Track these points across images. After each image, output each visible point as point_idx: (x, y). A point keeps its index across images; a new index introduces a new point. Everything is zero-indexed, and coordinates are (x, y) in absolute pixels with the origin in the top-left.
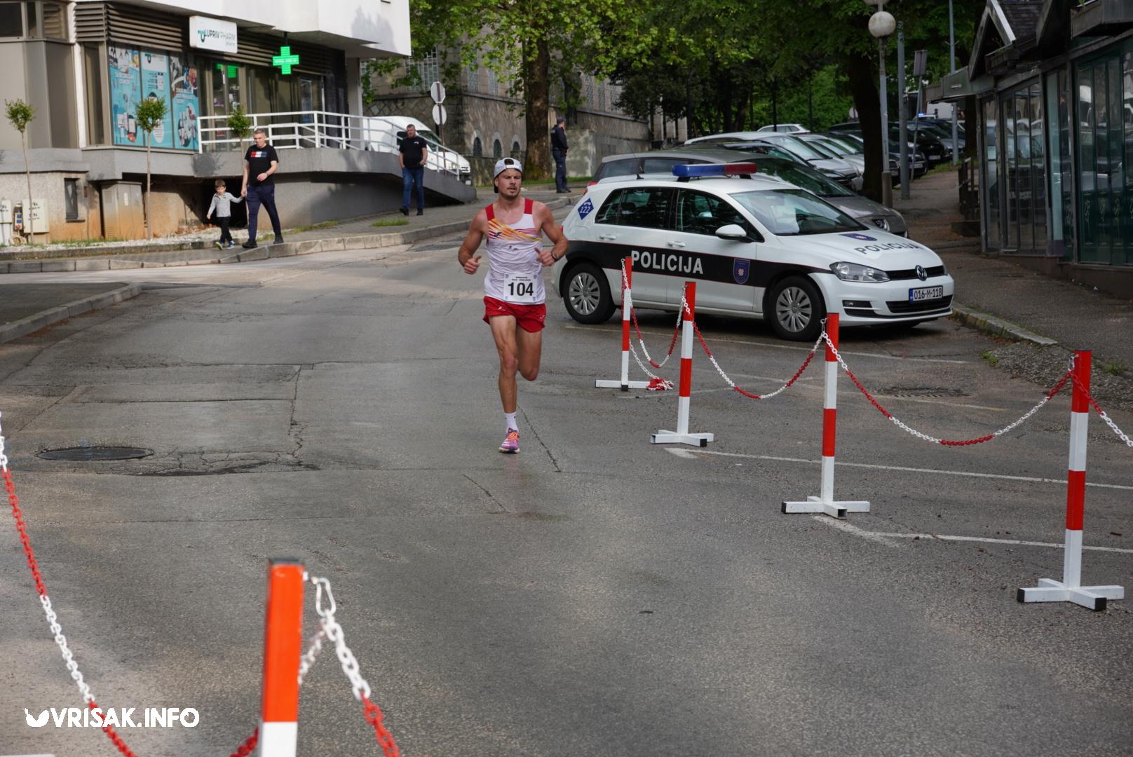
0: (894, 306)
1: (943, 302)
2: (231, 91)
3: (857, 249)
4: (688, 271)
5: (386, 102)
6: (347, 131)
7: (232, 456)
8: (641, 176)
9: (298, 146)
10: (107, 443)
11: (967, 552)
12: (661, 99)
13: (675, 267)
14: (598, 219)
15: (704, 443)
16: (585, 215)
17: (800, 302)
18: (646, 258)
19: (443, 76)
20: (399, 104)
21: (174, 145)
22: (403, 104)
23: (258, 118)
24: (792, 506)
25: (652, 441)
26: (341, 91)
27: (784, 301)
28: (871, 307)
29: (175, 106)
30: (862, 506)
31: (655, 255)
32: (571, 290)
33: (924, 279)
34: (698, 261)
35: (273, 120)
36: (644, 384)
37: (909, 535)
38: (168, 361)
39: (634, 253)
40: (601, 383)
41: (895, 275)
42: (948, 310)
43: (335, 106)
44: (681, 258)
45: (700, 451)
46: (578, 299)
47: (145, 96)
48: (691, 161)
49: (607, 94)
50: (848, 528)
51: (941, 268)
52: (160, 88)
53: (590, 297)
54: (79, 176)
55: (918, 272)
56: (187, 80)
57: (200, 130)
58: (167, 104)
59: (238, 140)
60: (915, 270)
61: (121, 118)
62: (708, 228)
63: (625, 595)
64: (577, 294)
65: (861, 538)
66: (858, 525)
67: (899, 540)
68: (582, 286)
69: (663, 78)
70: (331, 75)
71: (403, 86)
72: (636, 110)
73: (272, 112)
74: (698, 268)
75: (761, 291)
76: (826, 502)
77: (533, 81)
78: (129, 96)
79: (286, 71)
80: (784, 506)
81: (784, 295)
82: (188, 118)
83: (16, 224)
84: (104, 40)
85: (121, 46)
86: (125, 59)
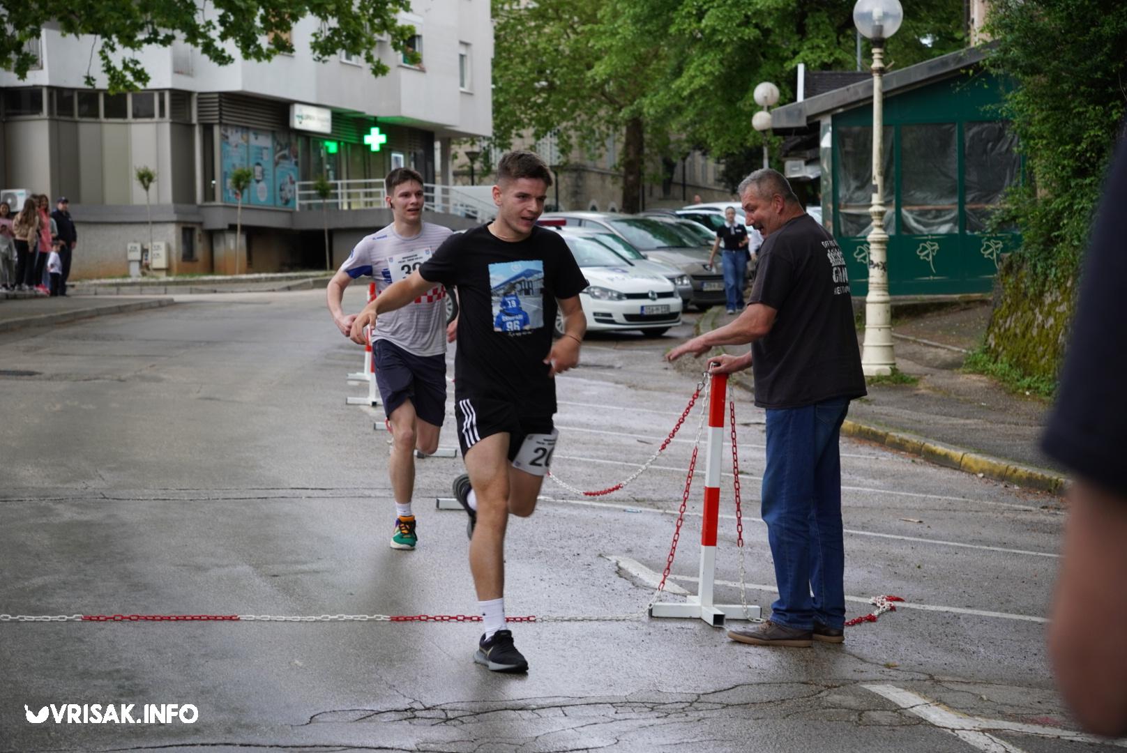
0: (630, 317)
1: (672, 316)
2: (329, 163)
19: (558, 154)
21: (275, 205)
28: (612, 317)
29: (278, 173)
33: (654, 299)
35: (366, 186)
41: (632, 296)
42: (677, 322)
51: (672, 292)
52: (265, 158)
54: (195, 226)
55: (650, 295)
56: (290, 153)
57: (298, 192)
59: (321, 201)
60: (647, 294)
61: (229, 181)
70: (420, 151)
73: (365, 178)
78: (237, 165)
79: (375, 148)
82: (289, 183)
83: (144, 262)
84: (217, 121)
85: (232, 126)
86: (235, 137)
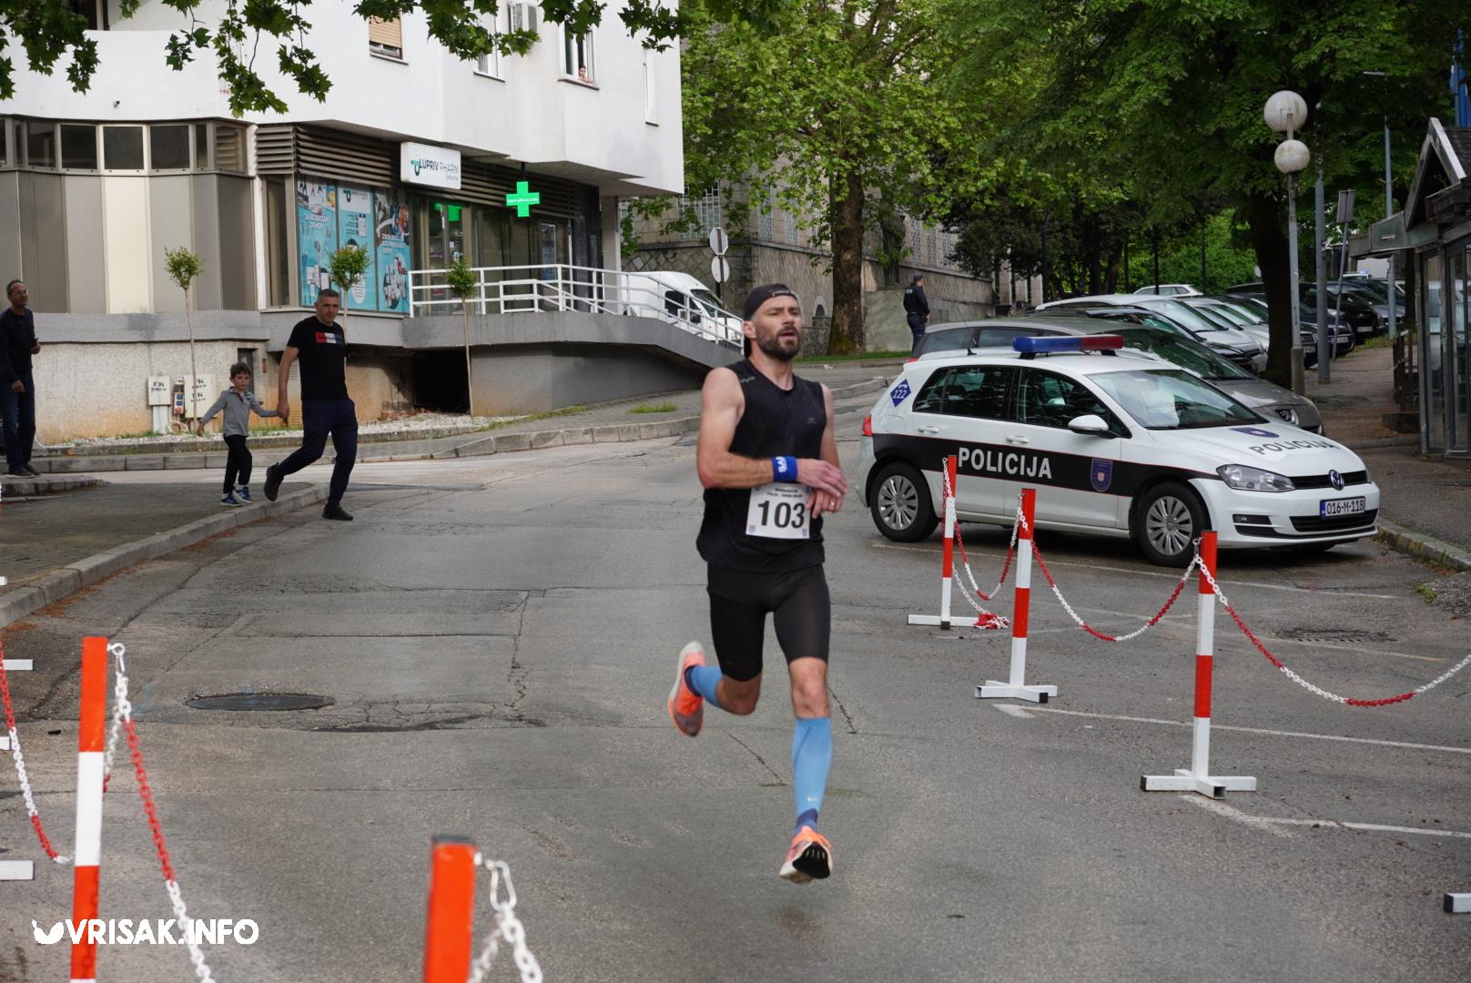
0: (1301, 523)
1: (1365, 518)
2: (452, 239)
3: (1252, 448)
4: (1032, 474)
5: (653, 253)
6: (600, 290)
7: (434, 707)
8: (973, 351)
9: (536, 309)
10: (276, 690)
11: (1381, 845)
12: (1009, 251)
13: (1016, 469)
14: (917, 407)
15: (1044, 698)
16: (900, 400)
17: (1178, 516)
18: (978, 457)
19: (727, 220)
20: (670, 255)
22: (675, 255)
23: (485, 272)
24: (1154, 782)
25: (977, 695)
26: (593, 238)
27: (1156, 514)
28: (1269, 523)
29: (380, 256)
30: (1247, 782)
31: (989, 453)
32: (881, 497)
33: (1340, 487)
34: (1046, 461)
35: (506, 275)
36: (971, 621)
37: (1306, 822)
38: (360, 585)
39: (962, 450)
40: (914, 619)
41: (1302, 483)
42: (1372, 529)
43: (585, 258)
44: (1023, 457)
45: (1038, 708)
46: (889, 509)
47: (342, 244)
48: (1040, 332)
49: (939, 244)
50: (1227, 810)
51: (1363, 472)
52: (361, 233)
53: (905, 508)
54: (256, 345)
55: (1332, 478)
56: (396, 224)
57: (411, 287)
58: (370, 254)
59: (460, 301)
60: (1327, 477)
61: (310, 270)
62: (1058, 419)
63: (929, 895)
64: (888, 503)
65: (1243, 825)
66: (1241, 807)
67: (1292, 828)
68: (894, 493)
69: (1012, 224)
70: (580, 219)
71: (676, 232)
72: (976, 265)
73: (504, 264)
74: (1046, 470)
75: (1127, 501)
76: (1198, 776)
77: (842, 227)
78: (322, 244)
79: (523, 212)
80: (1144, 781)
81: (1156, 507)
82: (397, 272)
83: (176, 407)
84: (292, 172)
85: (314, 180)
86: (318, 197)
